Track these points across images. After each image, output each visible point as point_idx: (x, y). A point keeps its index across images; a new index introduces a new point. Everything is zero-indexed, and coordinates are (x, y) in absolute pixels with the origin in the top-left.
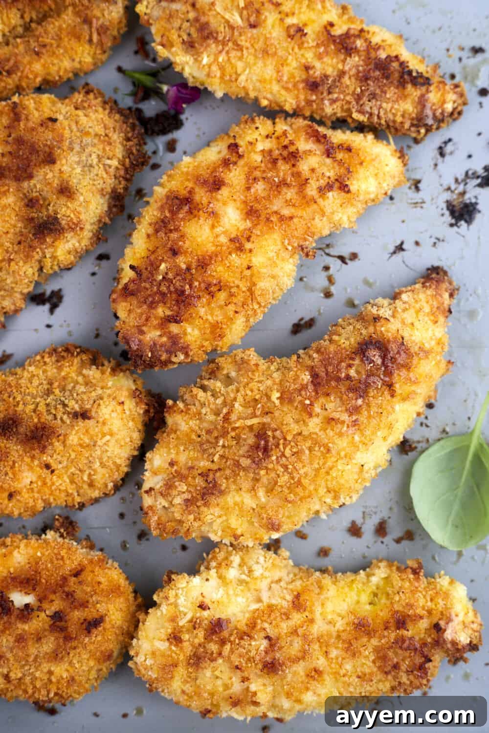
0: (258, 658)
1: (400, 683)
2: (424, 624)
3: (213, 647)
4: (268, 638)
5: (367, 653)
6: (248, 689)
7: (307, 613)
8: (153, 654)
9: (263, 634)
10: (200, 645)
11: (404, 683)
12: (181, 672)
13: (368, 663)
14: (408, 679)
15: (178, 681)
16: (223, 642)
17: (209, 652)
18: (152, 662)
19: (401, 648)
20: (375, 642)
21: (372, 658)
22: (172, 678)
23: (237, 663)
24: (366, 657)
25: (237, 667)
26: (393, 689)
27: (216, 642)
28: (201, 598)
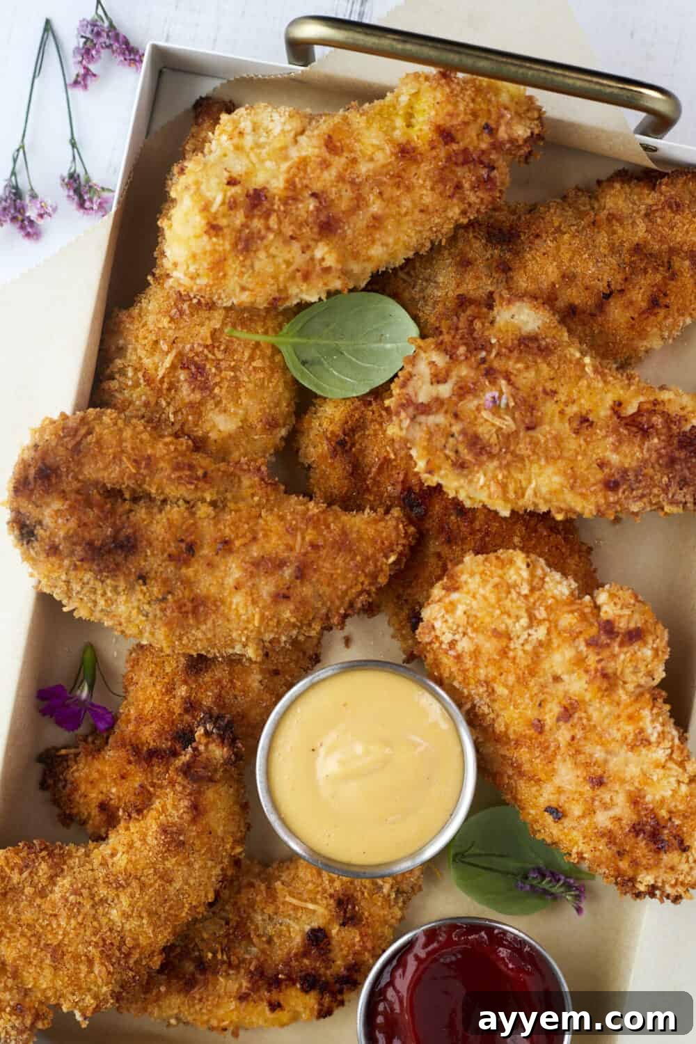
0: (310, 220)
1: (470, 205)
2: (473, 131)
3: (257, 224)
4: (314, 195)
5: (421, 182)
6: (312, 259)
7: (345, 154)
8: (194, 256)
9: (307, 194)
10: (243, 225)
11: (475, 203)
12: (233, 266)
13: (425, 192)
14: (478, 197)
15: (233, 276)
16: (267, 216)
17: (255, 231)
18: (196, 266)
19: (456, 164)
20: (425, 167)
21: (428, 184)
22: (225, 275)
23: (291, 233)
24: (422, 186)
25: (292, 238)
26: (464, 213)
27: (260, 217)
28: (226, 174)
